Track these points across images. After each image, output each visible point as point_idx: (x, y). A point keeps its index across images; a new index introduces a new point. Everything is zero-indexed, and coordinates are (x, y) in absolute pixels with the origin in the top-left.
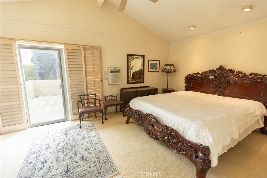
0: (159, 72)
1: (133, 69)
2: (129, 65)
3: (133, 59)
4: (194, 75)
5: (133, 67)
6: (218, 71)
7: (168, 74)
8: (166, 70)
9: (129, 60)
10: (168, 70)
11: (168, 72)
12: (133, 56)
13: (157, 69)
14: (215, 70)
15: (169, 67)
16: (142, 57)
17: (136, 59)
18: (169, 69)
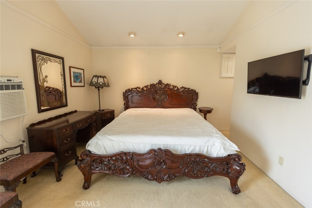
0: (84, 86)
1: (47, 82)
2: (40, 74)
3: (45, 61)
4: (134, 89)
5: (46, 77)
6: (158, 85)
7: (99, 90)
8: (99, 83)
9: (38, 63)
10: (101, 83)
11: (99, 87)
12: (45, 57)
13: (82, 82)
14: (155, 84)
15: (103, 80)
16: (60, 61)
17: (51, 62)
18: (103, 82)
